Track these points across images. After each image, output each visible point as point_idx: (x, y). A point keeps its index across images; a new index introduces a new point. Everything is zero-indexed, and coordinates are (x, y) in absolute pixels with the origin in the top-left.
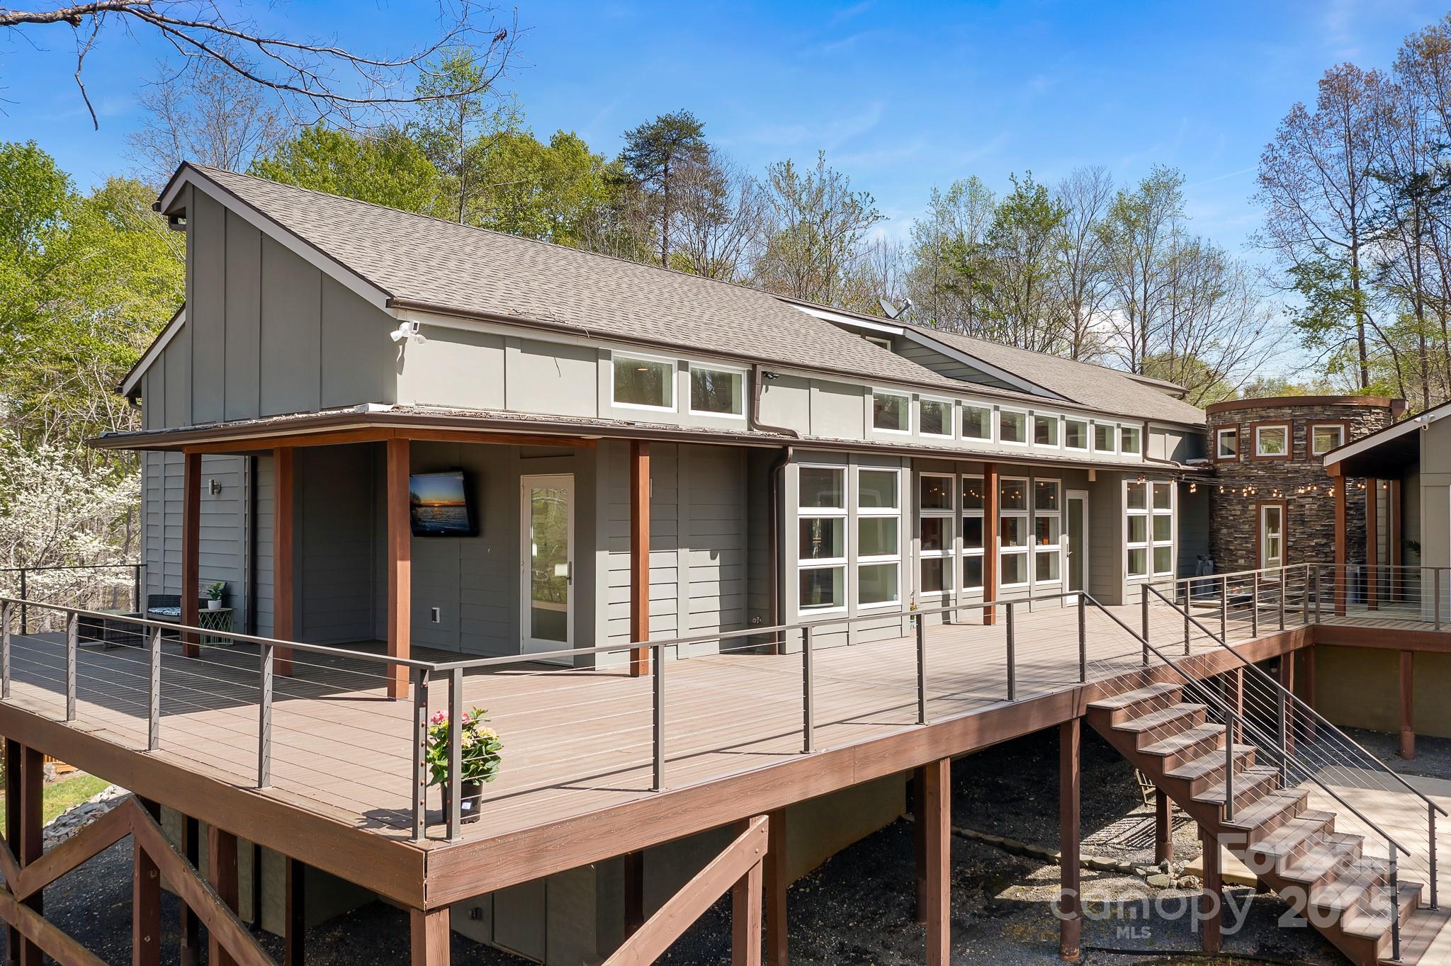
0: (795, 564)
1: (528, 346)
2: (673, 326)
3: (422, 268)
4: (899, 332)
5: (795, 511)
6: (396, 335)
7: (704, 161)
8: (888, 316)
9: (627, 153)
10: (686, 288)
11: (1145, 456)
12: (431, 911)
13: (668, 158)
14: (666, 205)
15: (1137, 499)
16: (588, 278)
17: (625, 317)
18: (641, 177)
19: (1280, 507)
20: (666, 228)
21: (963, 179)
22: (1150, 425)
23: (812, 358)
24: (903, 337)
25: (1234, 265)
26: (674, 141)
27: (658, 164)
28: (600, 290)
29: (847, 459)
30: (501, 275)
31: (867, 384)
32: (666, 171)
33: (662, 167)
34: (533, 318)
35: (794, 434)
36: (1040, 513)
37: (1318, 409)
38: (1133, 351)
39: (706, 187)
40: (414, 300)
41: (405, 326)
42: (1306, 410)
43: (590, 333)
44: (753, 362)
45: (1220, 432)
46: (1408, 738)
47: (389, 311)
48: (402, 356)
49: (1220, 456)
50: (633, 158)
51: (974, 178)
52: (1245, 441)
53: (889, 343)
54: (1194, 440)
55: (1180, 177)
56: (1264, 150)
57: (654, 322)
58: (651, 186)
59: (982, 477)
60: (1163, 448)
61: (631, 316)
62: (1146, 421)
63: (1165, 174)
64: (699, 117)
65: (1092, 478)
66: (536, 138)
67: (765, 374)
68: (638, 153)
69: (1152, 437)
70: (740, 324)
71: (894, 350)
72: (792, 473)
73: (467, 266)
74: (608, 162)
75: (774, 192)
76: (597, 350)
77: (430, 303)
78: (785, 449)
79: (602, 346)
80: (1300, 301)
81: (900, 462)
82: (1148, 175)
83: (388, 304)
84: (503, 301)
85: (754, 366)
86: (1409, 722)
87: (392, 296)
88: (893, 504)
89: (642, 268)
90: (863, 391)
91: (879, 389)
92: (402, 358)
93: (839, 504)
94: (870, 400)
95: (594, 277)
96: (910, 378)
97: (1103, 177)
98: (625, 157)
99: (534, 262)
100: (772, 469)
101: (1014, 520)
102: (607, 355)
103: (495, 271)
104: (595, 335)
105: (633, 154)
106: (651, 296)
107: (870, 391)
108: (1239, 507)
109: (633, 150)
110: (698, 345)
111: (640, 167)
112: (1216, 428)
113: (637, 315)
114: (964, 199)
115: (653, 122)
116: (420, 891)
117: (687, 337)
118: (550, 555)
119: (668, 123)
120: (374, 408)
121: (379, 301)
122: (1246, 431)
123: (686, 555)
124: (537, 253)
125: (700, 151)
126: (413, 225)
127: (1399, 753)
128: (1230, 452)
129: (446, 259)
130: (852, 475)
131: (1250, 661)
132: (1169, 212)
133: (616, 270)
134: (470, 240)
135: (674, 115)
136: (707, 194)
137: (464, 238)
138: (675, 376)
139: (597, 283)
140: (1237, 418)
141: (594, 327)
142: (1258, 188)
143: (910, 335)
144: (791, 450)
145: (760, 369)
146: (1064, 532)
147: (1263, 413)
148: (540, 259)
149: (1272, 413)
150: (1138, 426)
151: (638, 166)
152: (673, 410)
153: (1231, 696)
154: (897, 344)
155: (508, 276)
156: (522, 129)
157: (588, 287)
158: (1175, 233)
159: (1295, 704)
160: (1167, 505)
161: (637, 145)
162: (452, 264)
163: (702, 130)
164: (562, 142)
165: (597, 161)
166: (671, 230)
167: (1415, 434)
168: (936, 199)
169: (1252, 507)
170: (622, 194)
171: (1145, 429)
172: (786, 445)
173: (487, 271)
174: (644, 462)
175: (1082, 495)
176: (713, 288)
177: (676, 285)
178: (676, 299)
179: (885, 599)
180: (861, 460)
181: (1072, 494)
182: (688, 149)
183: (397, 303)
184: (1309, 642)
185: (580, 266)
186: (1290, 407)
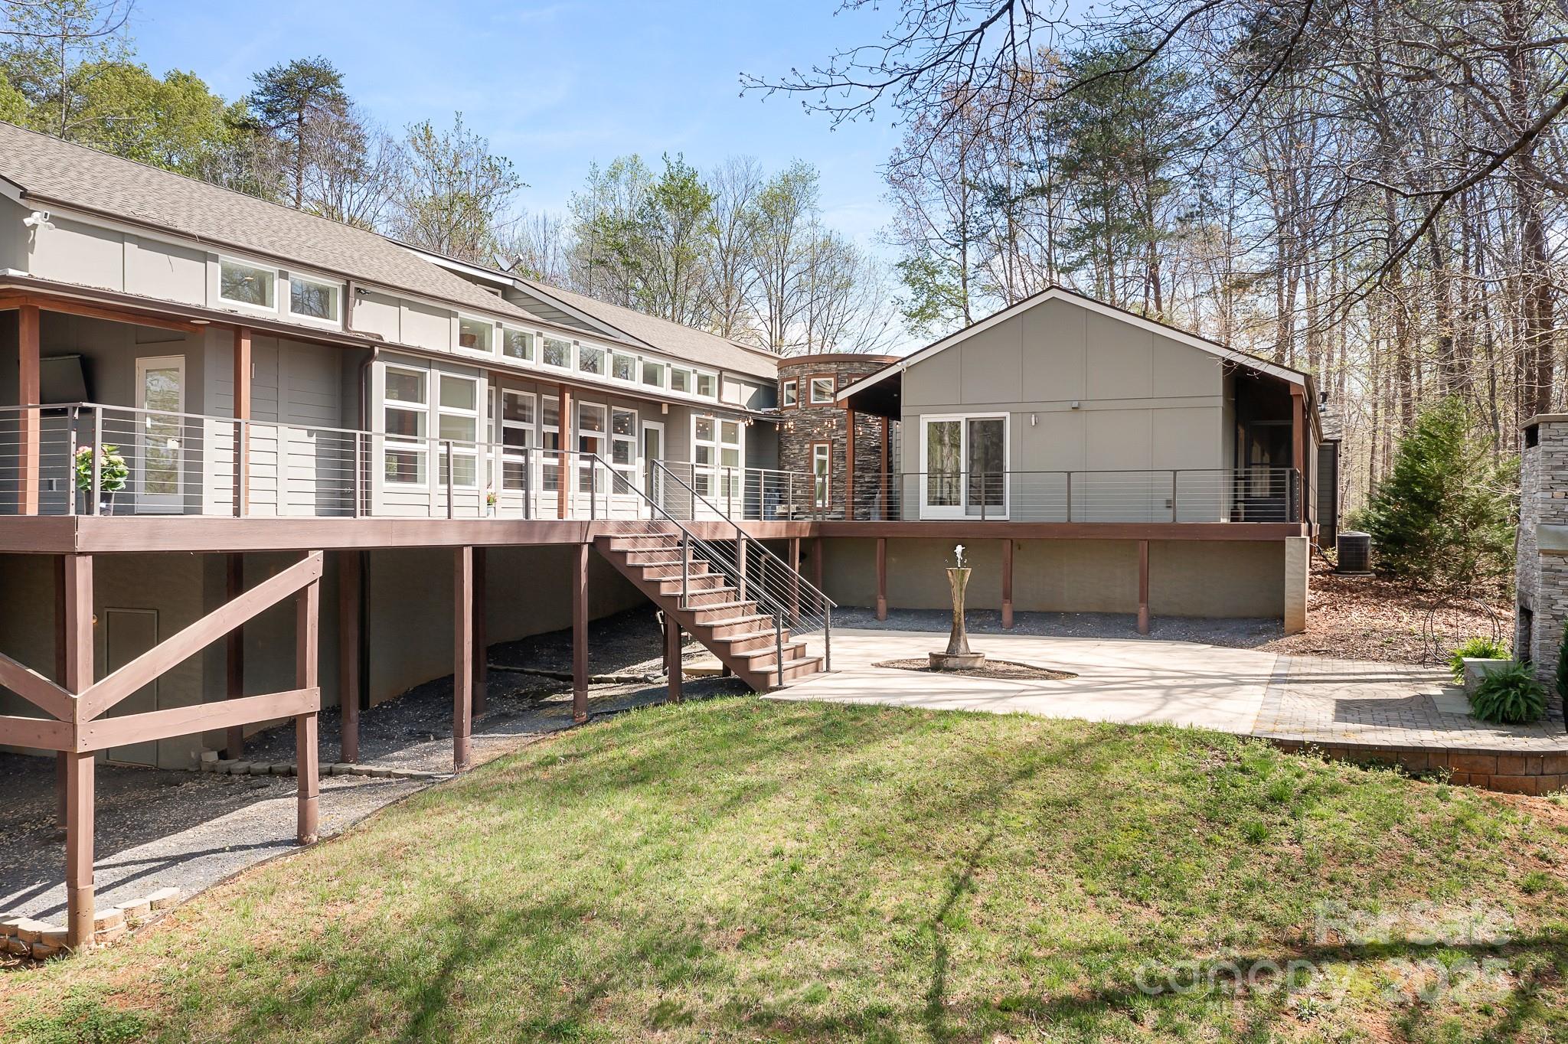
0: (381, 443)
1: (143, 243)
2: (277, 244)
3: (46, 173)
4: (509, 282)
5: (381, 401)
6: (28, 221)
7: (342, 112)
8: (501, 269)
9: (255, 97)
10: (296, 221)
11: (720, 400)
12: (81, 554)
13: (302, 107)
14: (300, 157)
15: (704, 432)
16: (201, 201)
17: (233, 231)
18: (273, 123)
19: (827, 445)
20: (299, 178)
21: (624, 155)
22: (725, 374)
23: (404, 283)
24: (513, 287)
25: (867, 260)
26: (310, 89)
27: (292, 111)
28: (211, 211)
29: (429, 364)
30: (118, 187)
31: (453, 309)
32: (300, 120)
33: (296, 115)
34: (149, 221)
35: (381, 338)
36: (616, 437)
37: (856, 365)
38: (771, 334)
39: (343, 140)
40: (45, 194)
41: (36, 215)
42: (847, 366)
43: (200, 237)
44: (348, 278)
45: (786, 383)
46: (882, 605)
47: (22, 202)
48: (33, 240)
49: (785, 405)
50: (262, 103)
51: (636, 157)
52: (803, 391)
53: (500, 292)
54: (768, 391)
55: (815, 173)
56: (892, 153)
57: (260, 239)
58: (283, 134)
59: (557, 399)
60: (738, 395)
61: (238, 232)
62: (722, 370)
63: (802, 168)
64: (337, 67)
65: (665, 411)
66: (149, 70)
67: (358, 290)
68: (269, 98)
69: (726, 385)
70: (342, 253)
71: (505, 297)
72: (379, 370)
73: (87, 177)
74: (228, 104)
75: (412, 153)
76: (205, 253)
77: (58, 198)
78: (372, 348)
79: (211, 250)
80: (907, 292)
81: (479, 373)
82: (787, 168)
83: (22, 196)
84: (121, 206)
85: (348, 282)
86: (883, 592)
87: (25, 190)
88: (472, 407)
89: (255, 201)
90: (450, 315)
91: (465, 315)
92: (33, 241)
93: (422, 401)
94: (456, 322)
95: (207, 201)
96: (493, 308)
97: (754, 167)
98: (254, 101)
99: (149, 182)
100: (361, 365)
101: (594, 440)
102: (215, 259)
103: (113, 184)
104: (203, 240)
105: (262, 99)
106: (260, 222)
107: (456, 315)
108: (798, 446)
109: (262, 94)
110: (296, 259)
111: (271, 112)
112: (784, 380)
113: (244, 232)
114: (624, 176)
115: (286, 66)
116: (72, 541)
117: (288, 252)
118: (163, 429)
119: (304, 69)
120: (12, 272)
121: (14, 195)
122: (803, 382)
123: (286, 432)
124: (152, 176)
125: (338, 102)
126: (31, 139)
127: (876, 618)
128: (794, 401)
129: (66, 169)
130: (433, 378)
131: (753, 536)
132: (806, 204)
133: (229, 199)
134: (86, 158)
135: (310, 61)
136: (344, 147)
137: (80, 156)
138: (276, 282)
139: (209, 205)
140: (797, 371)
141: (203, 234)
142: (887, 188)
143: (519, 286)
144: (377, 350)
145: (353, 285)
146: (640, 455)
147: (816, 368)
148: (154, 181)
149: (822, 367)
150: (714, 374)
151: (268, 111)
152: (275, 310)
153: (733, 558)
154: (507, 292)
155: (125, 189)
156: (136, 63)
157: (200, 207)
158: (813, 225)
159: (800, 581)
160: (735, 440)
161: (267, 89)
162: (73, 174)
163: (341, 80)
164: (176, 79)
165: (218, 103)
166: (304, 183)
167: (897, 377)
168: (594, 175)
169: (807, 446)
170: (249, 139)
171: (720, 377)
172: (373, 345)
173: (105, 183)
174: (246, 344)
175: (659, 426)
176: (324, 224)
177: (287, 217)
178: (284, 227)
179: (467, 484)
180: (442, 366)
181: (648, 424)
182: (326, 98)
183: (30, 195)
184: (816, 534)
185: (194, 191)
186: (836, 362)
